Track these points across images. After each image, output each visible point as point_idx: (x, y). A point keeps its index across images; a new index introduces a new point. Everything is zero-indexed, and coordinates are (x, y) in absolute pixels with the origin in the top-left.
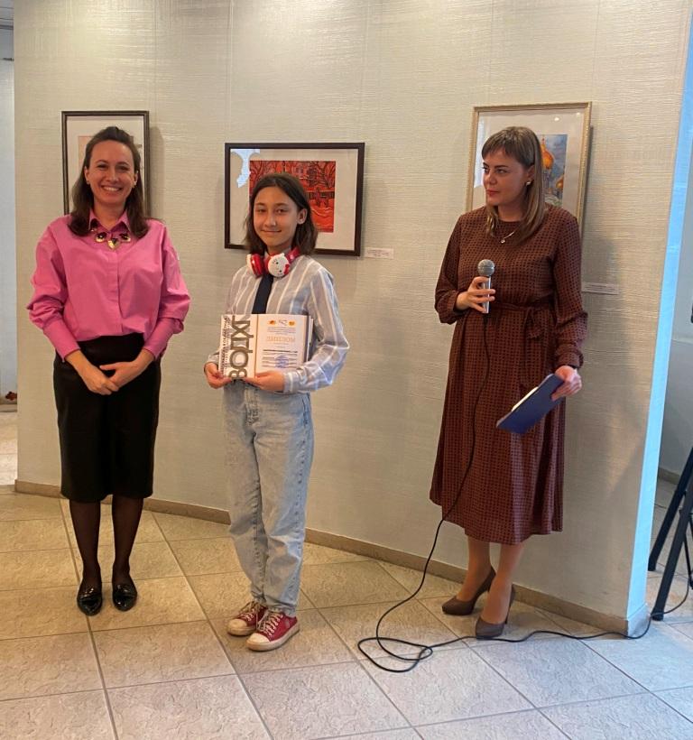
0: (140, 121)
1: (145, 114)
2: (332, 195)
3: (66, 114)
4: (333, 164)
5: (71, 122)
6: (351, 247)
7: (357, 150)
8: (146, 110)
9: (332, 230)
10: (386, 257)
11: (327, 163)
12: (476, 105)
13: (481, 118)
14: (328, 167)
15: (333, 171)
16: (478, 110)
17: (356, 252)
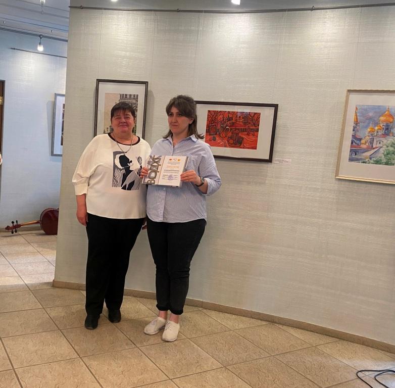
0: (143, 87)
1: (146, 83)
2: (257, 130)
3: (99, 81)
4: (259, 114)
5: (101, 85)
6: (267, 158)
7: (274, 108)
8: (147, 81)
9: (256, 148)
10: (287, 163)
11: (255, 113)
12: (349, 89)
13: (350, 96)
14: (256, 115)
15: (258, 118)
16: (349, 91)
17: (270, 160)
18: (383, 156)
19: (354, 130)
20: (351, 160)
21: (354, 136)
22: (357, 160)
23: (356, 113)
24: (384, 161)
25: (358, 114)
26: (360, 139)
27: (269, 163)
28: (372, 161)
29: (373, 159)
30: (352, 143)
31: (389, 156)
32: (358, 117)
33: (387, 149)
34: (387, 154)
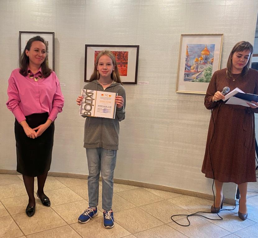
0: (51, 36)
2: (127, 63)
4: (127, 53)
5: (23, 35)
6: (134, 81)
7: (137, 48)
8: (53, 32)
9: (126, 75)
10: (146, 84)
13: (183, 38)
14: (125, 53)
15: (127, 55)
16: (182, 35)
17: (135, 83)
18: (204, 77)
19: (186, 61)
20: (185, 80)
21: (186, 65)
22: (189, 80)
23: (187, 49)
24: (205, 80)
25: (188, 50)
26: (190, 67)
27: (135, 85)
28: (198, 80)
29: (198, 79)
30: (185, 69)
31: (208, 76)
32: (189, 52)
33: (206, 72)
34: (207, 75)
